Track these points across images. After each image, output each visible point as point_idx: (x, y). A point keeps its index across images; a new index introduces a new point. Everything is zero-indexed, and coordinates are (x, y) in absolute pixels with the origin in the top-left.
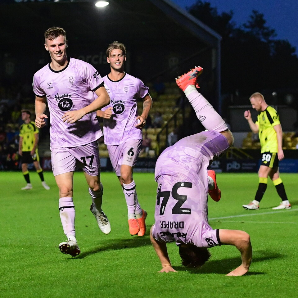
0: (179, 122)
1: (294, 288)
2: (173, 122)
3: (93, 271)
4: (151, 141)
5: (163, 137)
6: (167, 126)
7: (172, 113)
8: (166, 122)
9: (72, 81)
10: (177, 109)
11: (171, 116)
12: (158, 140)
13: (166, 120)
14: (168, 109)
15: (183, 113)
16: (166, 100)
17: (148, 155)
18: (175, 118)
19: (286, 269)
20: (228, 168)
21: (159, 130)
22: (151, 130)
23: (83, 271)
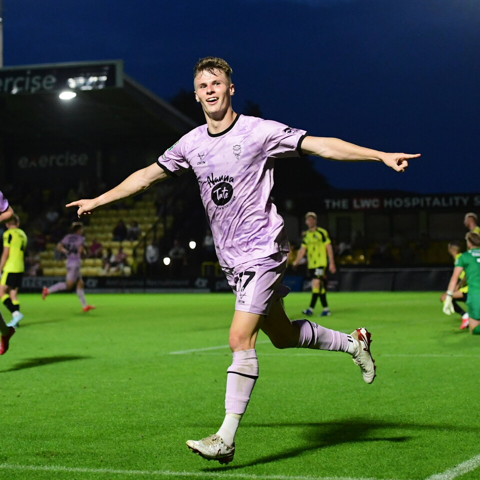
0: (160, 234)
1: (277, 436)
2: (152, 234)
3: (41, 418)
4: (127, 256)
5: (140, 251)
6: (145, 239)
7: (151, 222)
8: (143, 234)
9: (237, 152)
10: (156, 219)
11: (150, 226)
12: (135, 255)
13: (144, 231)
14: (146, 219)
15: (164, 223)
16: (145, 207)
17: (123, 273)
18: (155, 229)
19: (270, 413)
20: (217, 287)
21: (136, 243)
22: (126, 243)
23: (29, 418)
